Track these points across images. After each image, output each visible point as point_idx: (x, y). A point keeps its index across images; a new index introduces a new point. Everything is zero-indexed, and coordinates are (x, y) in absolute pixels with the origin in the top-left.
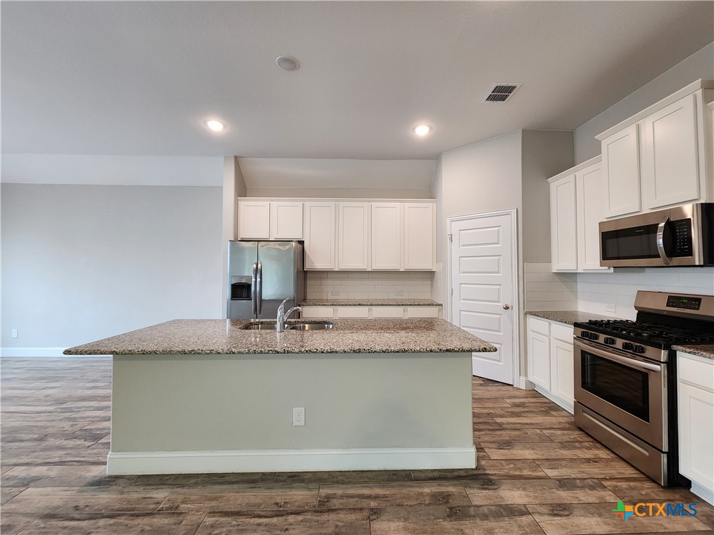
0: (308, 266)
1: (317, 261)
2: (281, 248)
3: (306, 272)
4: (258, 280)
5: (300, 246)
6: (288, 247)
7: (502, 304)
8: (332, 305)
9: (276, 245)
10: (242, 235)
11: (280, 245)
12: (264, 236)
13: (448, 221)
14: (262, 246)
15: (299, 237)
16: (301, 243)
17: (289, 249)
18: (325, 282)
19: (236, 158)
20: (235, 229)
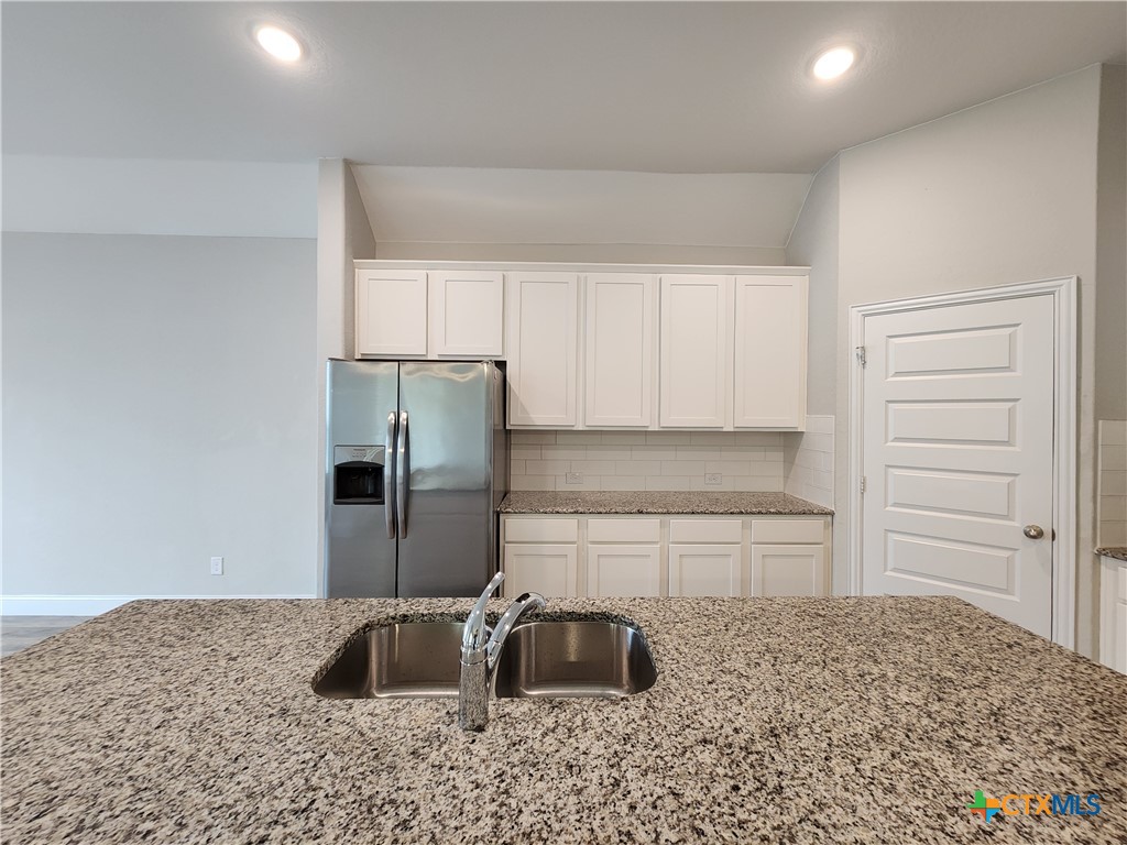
0: (514, 420)
1: (534, 408)
2: (456, 377)
3: (508, 432)
4: (401, 450)
5: (497, 372)
6: (471, 375)
7: (1019, 524)
8: (576, 512)
9: (443, 371)
10: (365, 347)
11: (453, 370)
12: (414, 348)
13: (855, 315)
14: (409, 373)
15: (496, 352)
16: (501, 365)
17: (476, 380)
18: (550, 454)
19: (349, 166)
20: (346, 333)
